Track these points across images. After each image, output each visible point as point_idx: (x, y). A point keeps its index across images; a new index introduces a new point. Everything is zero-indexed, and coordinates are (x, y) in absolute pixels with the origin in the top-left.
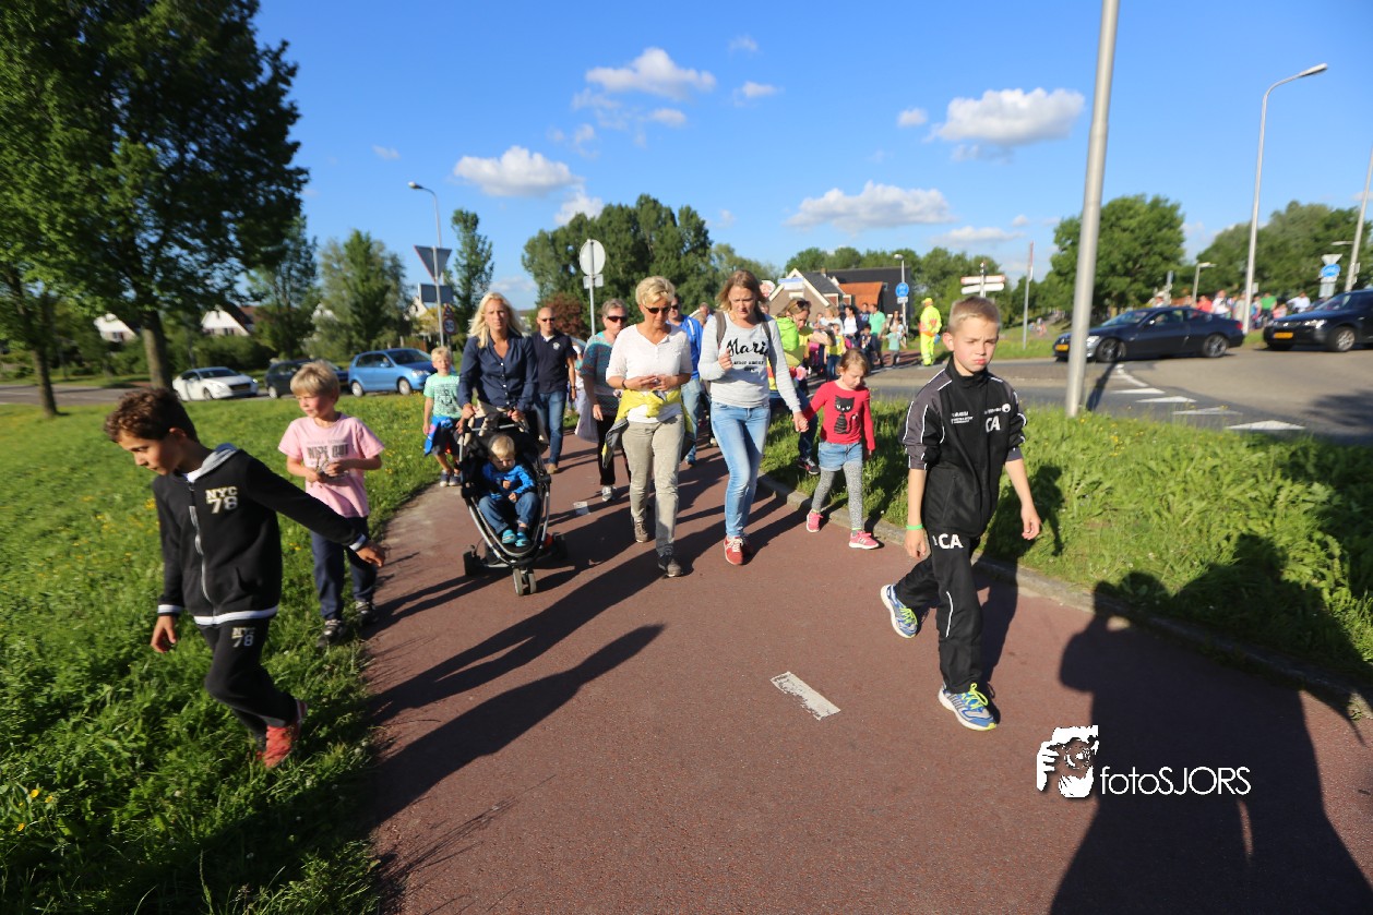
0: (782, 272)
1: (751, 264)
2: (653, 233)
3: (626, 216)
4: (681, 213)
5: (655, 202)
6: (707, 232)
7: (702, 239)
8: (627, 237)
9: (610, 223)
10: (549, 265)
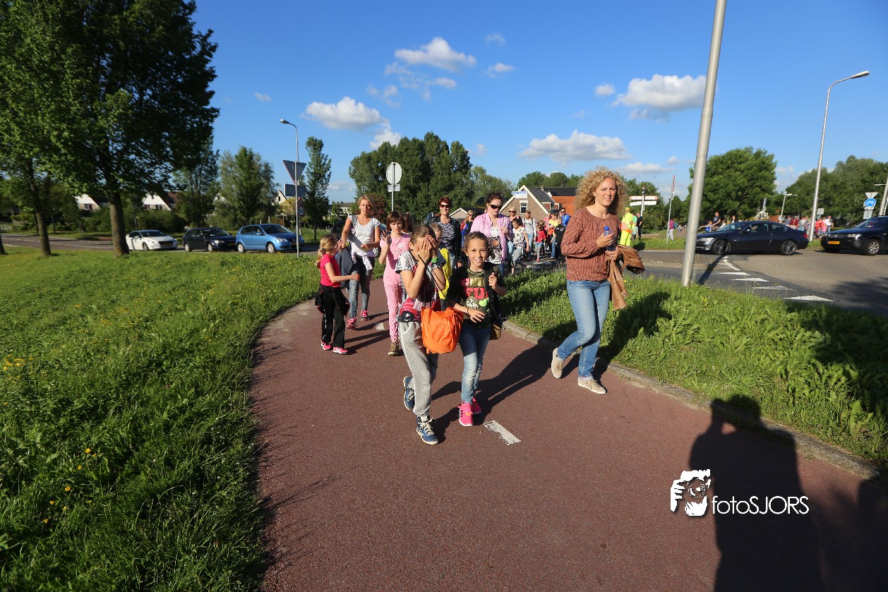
0: (516, 187)
1: (496, 180)
2: (434, 158)
3: (417, 146)
4: (453, 145)
5: (436, 137)
6: (469, 158)
7: (466, 163)
8: (417, 160)
9: (407, 149)
10: (365, 175)
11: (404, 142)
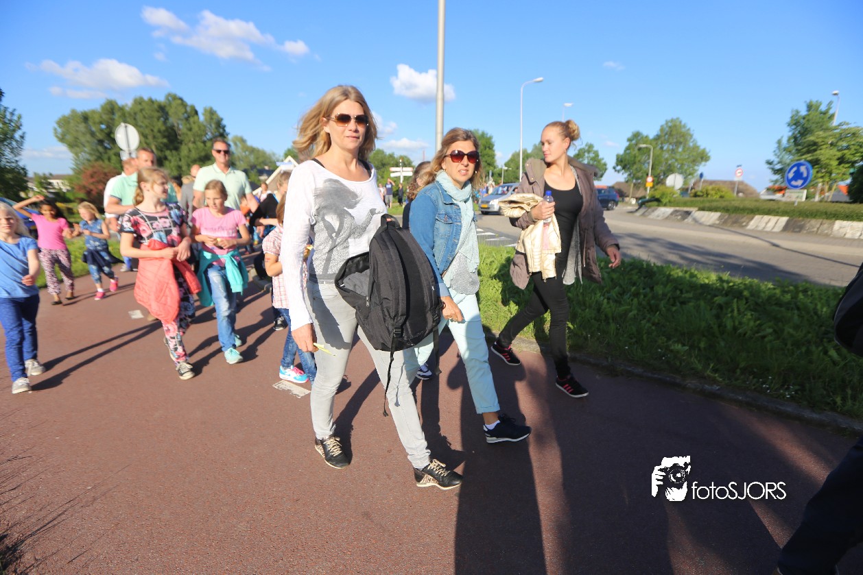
0: (281, 158)
1: (258, 151)
2: (180, 122)
3: (156, 106)
4: (205, 110)
5: (181, 99)
6: (224, 127)
7: (221, 130)
8: (159, 125)
9: (141, 110)
10: (83, 139)
11: (139, 102)
